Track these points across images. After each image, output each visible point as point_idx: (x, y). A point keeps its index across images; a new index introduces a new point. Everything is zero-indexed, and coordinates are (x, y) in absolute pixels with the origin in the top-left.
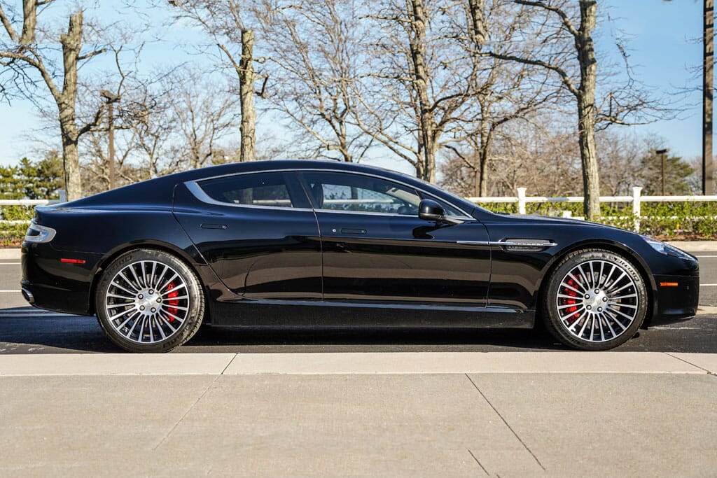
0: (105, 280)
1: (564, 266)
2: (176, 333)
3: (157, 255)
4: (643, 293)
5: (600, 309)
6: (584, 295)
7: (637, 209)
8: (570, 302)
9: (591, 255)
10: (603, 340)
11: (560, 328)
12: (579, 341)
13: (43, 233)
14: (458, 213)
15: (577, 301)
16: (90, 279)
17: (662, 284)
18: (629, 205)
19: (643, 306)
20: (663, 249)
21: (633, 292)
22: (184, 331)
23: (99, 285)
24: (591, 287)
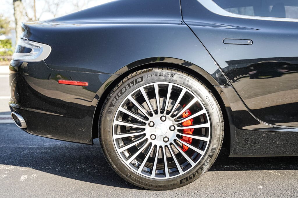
0: (112, 105)
2: (195, 167)
3: (173, 75)
13: (35, 50)
16: (95, 102)
22: (204, 164)
23: (105, 112)
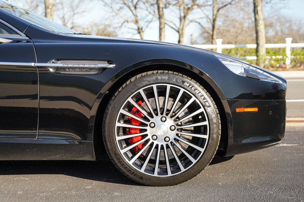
1: (124, 90)
4: (215, 121)
5: (167, 139)
6: (148, 123)
7: (288, 52)
8: (133, 131)
9: (154, 78)
10: (170, 174)
11: (120, 162)
12: (142, 176)
14: (11, 31)
15: (142, 131)
17: (238, 110)
18: (284, 50)
19: (215, 136)
20: (243, 71)
21: (204, 120)
24: (157, 115)
